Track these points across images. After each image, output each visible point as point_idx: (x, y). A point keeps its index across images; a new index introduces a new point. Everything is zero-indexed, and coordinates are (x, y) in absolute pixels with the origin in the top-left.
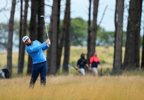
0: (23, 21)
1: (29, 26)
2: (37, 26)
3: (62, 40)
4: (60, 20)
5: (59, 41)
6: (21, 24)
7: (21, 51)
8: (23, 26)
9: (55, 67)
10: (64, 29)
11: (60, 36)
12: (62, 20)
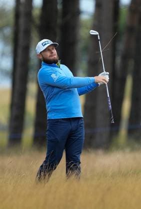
0: (22, 9)
1: (37, 22)
2: (59, 21)
3: (125, 58)
4: (120, 5)
5: (118, 60)
6: (17, 15)
7: (17, 87)
8: (22, 21)
9: (108, 129)
10: (130, 29)
11: (121, 46)
12: (125, 6)
